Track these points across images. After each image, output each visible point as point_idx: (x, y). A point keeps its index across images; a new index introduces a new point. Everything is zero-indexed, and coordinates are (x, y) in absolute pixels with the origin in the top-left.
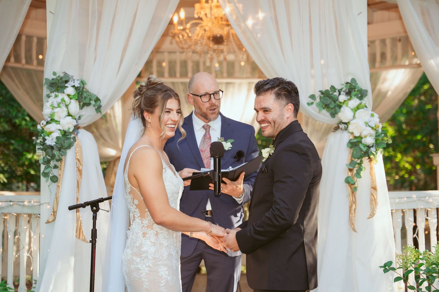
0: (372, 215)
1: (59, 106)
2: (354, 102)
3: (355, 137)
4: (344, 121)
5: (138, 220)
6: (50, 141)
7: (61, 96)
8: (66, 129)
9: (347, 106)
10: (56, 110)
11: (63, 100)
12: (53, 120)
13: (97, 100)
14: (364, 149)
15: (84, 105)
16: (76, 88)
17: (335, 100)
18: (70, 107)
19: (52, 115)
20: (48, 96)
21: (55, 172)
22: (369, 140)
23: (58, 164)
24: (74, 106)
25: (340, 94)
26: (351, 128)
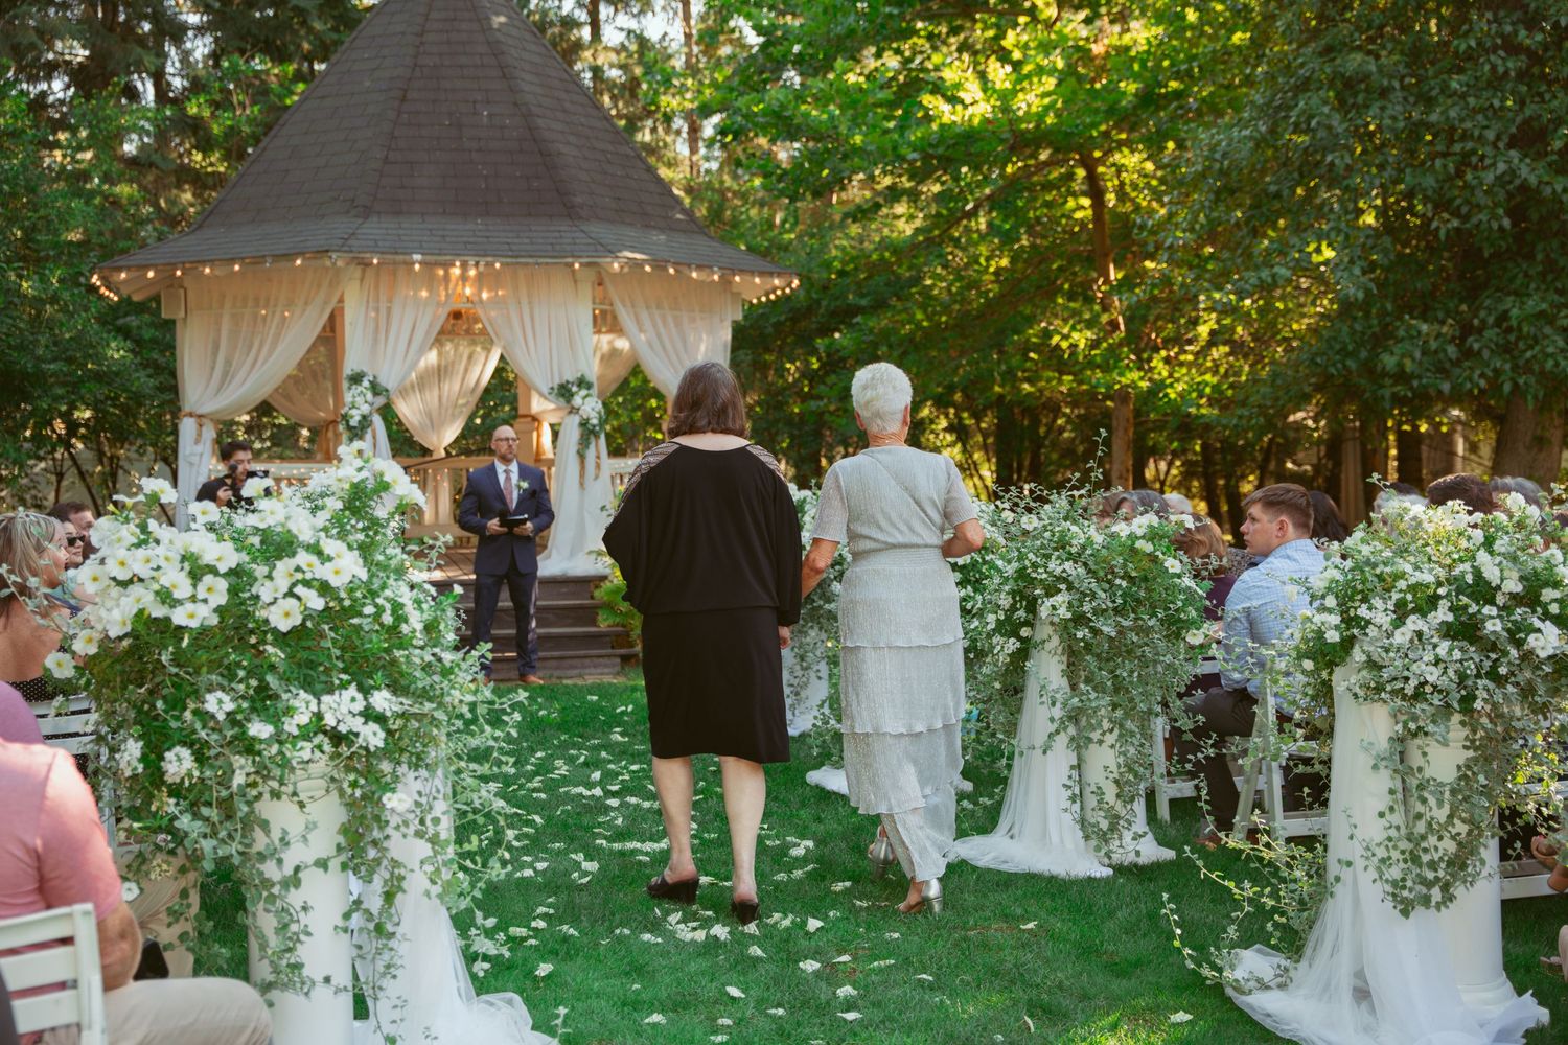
0: (597, 477)
1: (357, 396)
2: (584, 392)
3: (585, 420)
4: (576, 407)
6: (354, 422)
7: (360, 388)
9: (578, 395)
11: (360, 391)
12: (354, 406)
13: (386, 390)
14: (591, 429)
15: (376, 394)
16: (371, 382)
17: (569, 391)
18: (366, 396)
19: (352, 403)
20: (349, 388)
22: (595, 421)
24: (369, 396)
25: (572, 386)
26: (581, 412)
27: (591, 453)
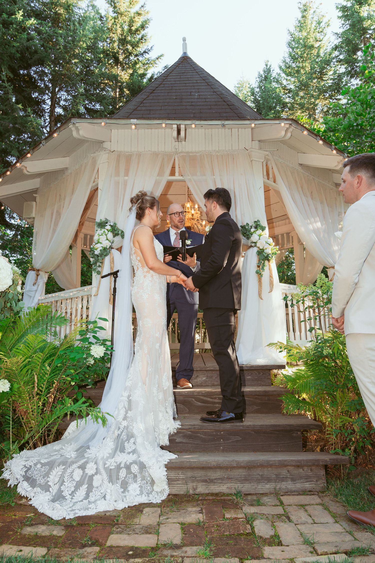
0: (271, 291)
1: (102, 235)
2: (259, 232)
3: (260, 249)
4: (254, 241)
5: (140, 269)
7: (103, 230)
8: (105, 247)
9: (255, 233)
10: (100, 237)
11: (104, 232)
12: (98, 242)
13: (122, 232)
14: (266, 255)
15: (115, 235)
16: (111, 226)
17: (249, 231)
18: (108, 235)
19: (99, 239)
20: (97, 230)
21: (99, 269)
23: (101, 264)
24: (110, 235)
25: (251, 228)
26: (258, 245)
27: (266, 273)
